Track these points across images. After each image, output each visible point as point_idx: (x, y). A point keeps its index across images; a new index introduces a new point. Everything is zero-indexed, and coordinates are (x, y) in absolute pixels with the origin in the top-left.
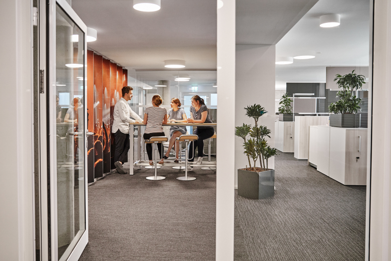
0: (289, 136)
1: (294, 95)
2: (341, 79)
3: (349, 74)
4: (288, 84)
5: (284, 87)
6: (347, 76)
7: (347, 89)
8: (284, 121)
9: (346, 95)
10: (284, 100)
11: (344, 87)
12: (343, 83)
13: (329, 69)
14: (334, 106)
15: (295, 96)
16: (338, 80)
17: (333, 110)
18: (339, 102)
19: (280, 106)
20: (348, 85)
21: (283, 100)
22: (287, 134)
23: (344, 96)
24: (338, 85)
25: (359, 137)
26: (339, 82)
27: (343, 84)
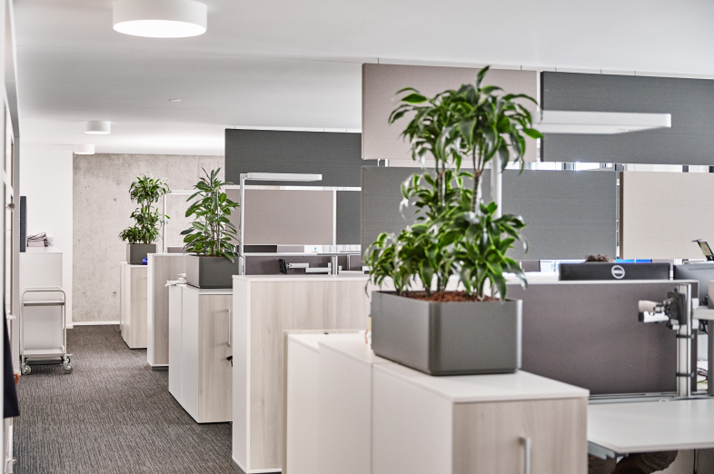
0: (220, 353)
1: (243, 178)
2: (421, 112)
3: (464, 88)
4: (230, 133)
5: (218, 144)
6: (454, 98)
7: (451, 164)
8: (202, 286)
9: (449, 195)
10: (206, 200)
11: (438, 155)
12: (433, 135)
13: (371, 73)
14: (390, 253)
15: (248, 182)
16: (410, 116)
17: (386, 273)
18: (416, 233)
19: (187, 223)
20: (458, 142)
21: (199, 199)
22: (212, 344)
23: (435, 199)
24: (408, 144)
25: (522, 442)
26: (412, 129)
27: (433, 142)
